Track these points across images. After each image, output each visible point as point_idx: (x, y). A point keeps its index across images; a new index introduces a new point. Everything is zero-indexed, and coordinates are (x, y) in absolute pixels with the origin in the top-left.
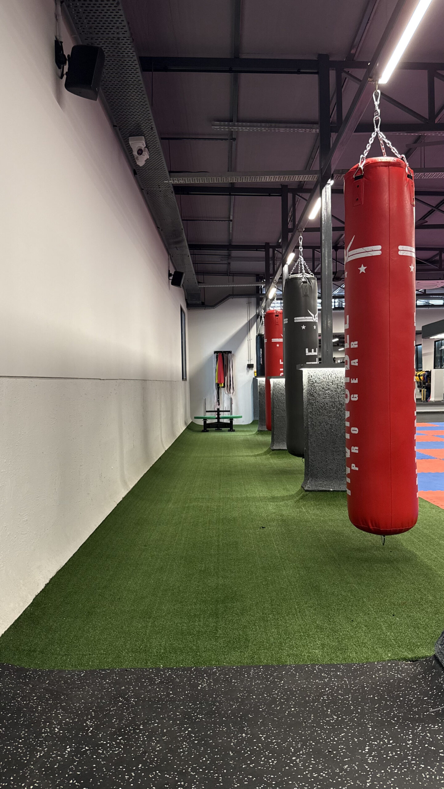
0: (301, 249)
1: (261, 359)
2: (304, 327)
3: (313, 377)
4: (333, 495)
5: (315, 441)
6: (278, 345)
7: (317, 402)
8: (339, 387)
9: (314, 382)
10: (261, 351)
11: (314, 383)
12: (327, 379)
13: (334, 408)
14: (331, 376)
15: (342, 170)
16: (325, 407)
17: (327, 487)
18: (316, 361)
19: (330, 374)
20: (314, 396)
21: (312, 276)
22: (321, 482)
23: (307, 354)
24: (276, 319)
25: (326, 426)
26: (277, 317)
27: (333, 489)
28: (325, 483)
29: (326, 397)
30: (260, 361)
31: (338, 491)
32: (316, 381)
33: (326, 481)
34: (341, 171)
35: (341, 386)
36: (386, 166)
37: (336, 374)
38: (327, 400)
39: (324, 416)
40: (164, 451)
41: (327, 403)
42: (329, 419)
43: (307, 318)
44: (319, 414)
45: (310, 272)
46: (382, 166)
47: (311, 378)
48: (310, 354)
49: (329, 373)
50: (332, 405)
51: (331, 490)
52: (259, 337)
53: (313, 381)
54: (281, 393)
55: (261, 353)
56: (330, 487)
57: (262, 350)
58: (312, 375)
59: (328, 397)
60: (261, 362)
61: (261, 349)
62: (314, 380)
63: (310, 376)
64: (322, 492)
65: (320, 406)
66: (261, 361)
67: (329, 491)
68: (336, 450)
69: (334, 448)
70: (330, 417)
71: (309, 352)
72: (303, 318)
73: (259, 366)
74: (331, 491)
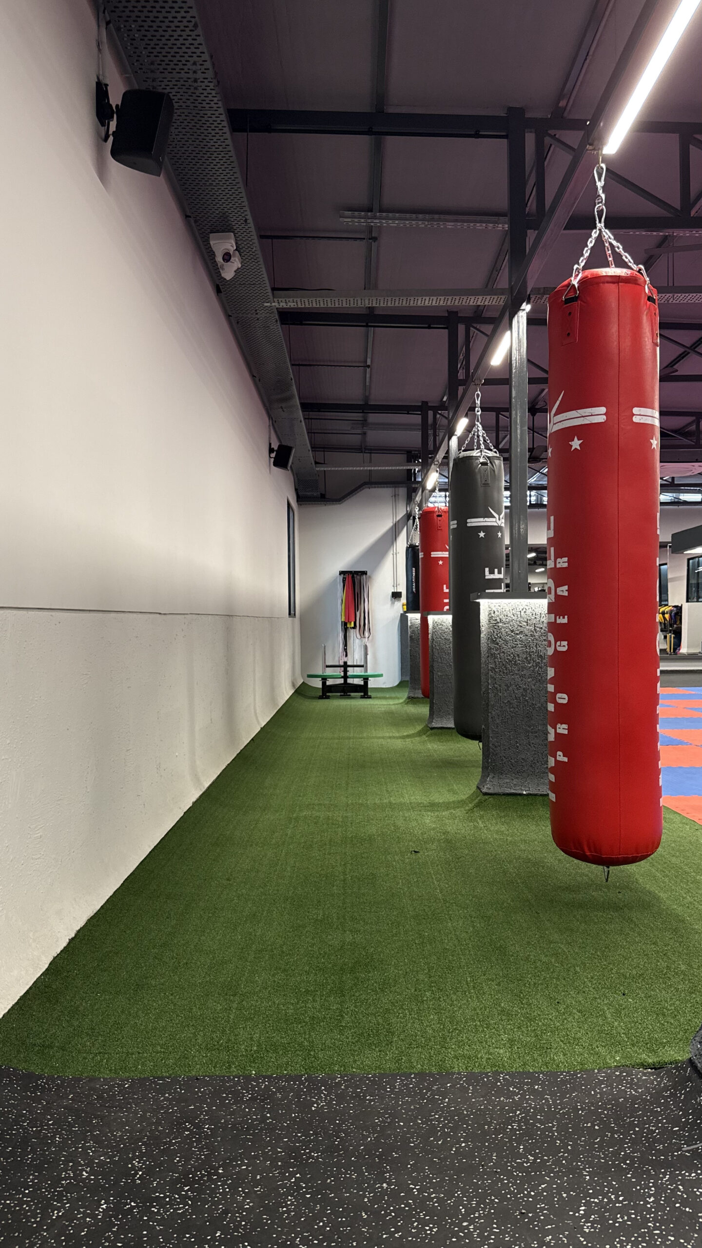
0: (478, 411)
1: (414, 584)
2: (482, 534)
3: (496, 612)
4: (528, 801)
5: (498, 716)
6: (441, 563)
7: (503, 652)
8: (538, 629)
9: (499, 621)
10: (414, 571)
11: (498, 623)
12: (519, 616)
13: (530, 663)
14: (525, 612)
15: (544, 288)
16: (515, 662)
17: (518, 788)
18: (501, 589)
19: (523, 609)
20: (497, 644)
21: (495, 455)
22: (508, 781)
23: (486, 577)
24: (438, 522)
25: (516, 692)
26: (439, 518)
27: (527, 792)
28: (515, 783)
29: (517, 645)
30: (412, 588)
31: (536, 795)
32: (500, 619)
33: (517, 778)
34: (542, 291)
35: (541, 628)
36: (613, 283)
37: (533, 608)
38: (519, 650)
39: (513, 675)
40: (259, 729)
41: (518, 655)
42: (522, 680)
43: (487, 519)
44: (505, 671)
45: (492, 448)
46: (608, 282)
47: (493, 615)
48: (492, 576)
49: (521, 608)
50: (526, 658)
51: (524, 793)
52: (410, 549)
53: (496, 620)
54: (445, 639)
55: (414, 574)
56: (523, 788)
57: (416, 570)
58: (496, 610)
59: (520, 646)
60: (414, 590)
61: (414, 569)
62: (498, 618)
63: (492, 612)
64: (509, 797)
65: (508, 659)
66: (414, 587)
67: (521, 795)
68: (532, 729)
69: (529, 727)
70: (521, 676)
71: (490, 573)
72: (482, 519)
73: (410, 596)
74: (525, 795)
